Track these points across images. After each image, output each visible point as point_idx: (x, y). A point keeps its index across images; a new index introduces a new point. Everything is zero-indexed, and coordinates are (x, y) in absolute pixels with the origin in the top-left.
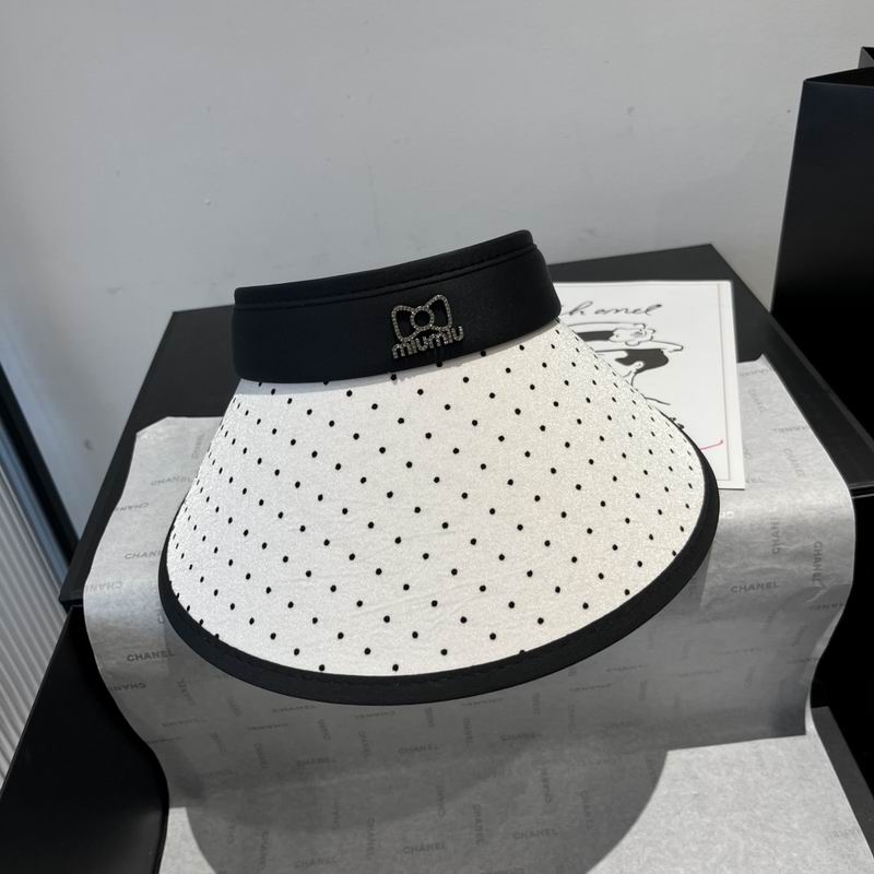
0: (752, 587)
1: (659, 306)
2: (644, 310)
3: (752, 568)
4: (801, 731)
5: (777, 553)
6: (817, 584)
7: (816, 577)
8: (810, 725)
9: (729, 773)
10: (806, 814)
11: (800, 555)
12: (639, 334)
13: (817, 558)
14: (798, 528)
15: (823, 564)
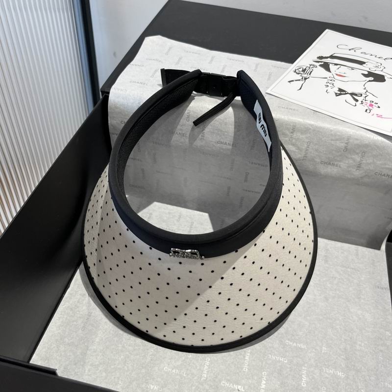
0: (384, 175)
3: (387, 166)
4: (379, 248)
9: (342, 253)
10: (368, 277)
12: (377, 67)
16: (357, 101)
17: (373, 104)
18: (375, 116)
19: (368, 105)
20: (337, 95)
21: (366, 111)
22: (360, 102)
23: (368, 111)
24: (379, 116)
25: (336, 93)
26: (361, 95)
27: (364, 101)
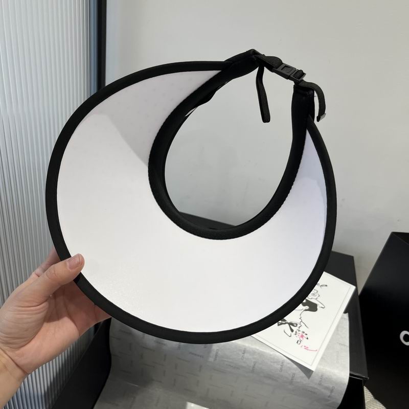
1: (326, 286)
2: (320, 285)
5: (320, 384)
6: (329, 399)
7: (329, 397)
11: (327, 388)
12: (314, 295)
13: (332, 391)
14: (329, 380)
15: (333, 394)
16: (292, 331)
17: (304, 334)
18: (303, 347)
19: (300, 335)
20: (279, 325)
21: (297, 342)
22: (294, 332)
23: (299, 342)
24: (306, 348)
25: (278, 323)
26: (297, 324)
27: (298, 332)
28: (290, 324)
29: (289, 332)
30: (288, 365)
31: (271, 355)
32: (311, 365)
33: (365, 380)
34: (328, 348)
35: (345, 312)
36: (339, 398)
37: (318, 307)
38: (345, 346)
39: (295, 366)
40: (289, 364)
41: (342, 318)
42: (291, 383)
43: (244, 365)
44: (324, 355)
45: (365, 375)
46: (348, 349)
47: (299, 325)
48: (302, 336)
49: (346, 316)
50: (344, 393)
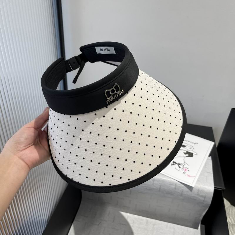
1: (197, 143)
2: (194, 143)
4: (197, 228)
5: (198, 194)
7: (204, 201)
8: (199, 227)
11: (202, 196)
12: (190, 148)
13: (205, 198)
14: (203, 191)
15: (206, 199)
16: (180, 167)
17: (187, 169)
18: (187, 175)
19: (184, 169)
20: (172, 165)
21: (183, 173)
22: (181, 168)
23: (184, 173)
24: (189, 176)
25: (172, 164)
26: (182, 164)
27: (183, 168)
28: (179, 164)
29: (178, 168)
30: (179, 186)
31: (169, 181)
32: (192, 184)
33: (223, 190)
34: (201, 175)
35: (209, 156)
36: (209, 201)
37: (193, 155)
38: (210, 173)
39: (183, 186)
40: (179, 184)
41: (208, 159)
42: (181, 195)
43: (154, 188)
44: (199, 178)
45: (223, 187)
46: (212, 175)
47: (183, 165)
48: (186, 170)
49: (210, 158)
50: (212, 198)
